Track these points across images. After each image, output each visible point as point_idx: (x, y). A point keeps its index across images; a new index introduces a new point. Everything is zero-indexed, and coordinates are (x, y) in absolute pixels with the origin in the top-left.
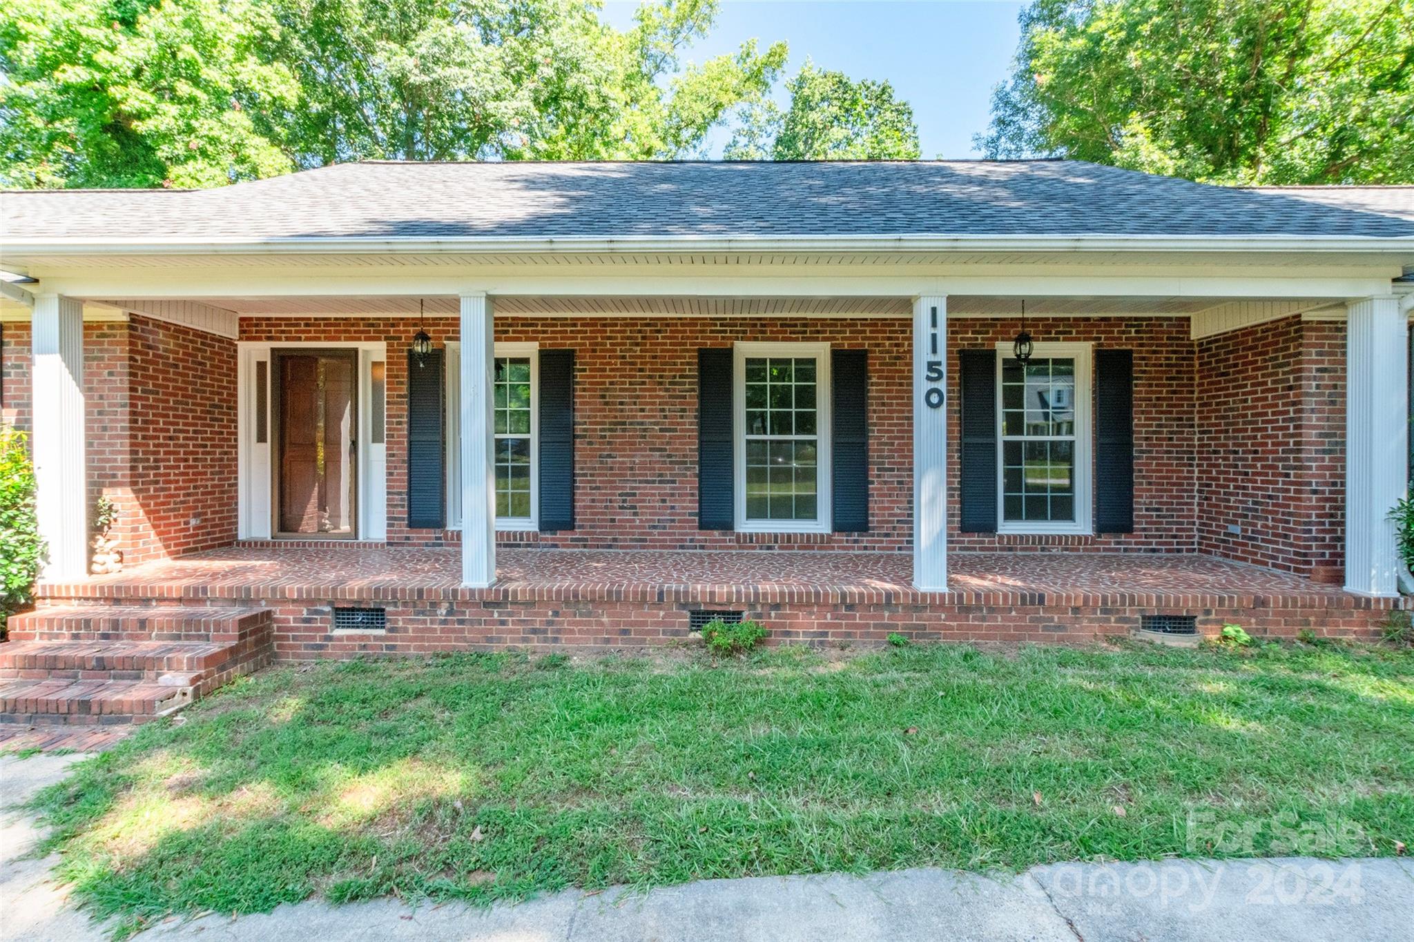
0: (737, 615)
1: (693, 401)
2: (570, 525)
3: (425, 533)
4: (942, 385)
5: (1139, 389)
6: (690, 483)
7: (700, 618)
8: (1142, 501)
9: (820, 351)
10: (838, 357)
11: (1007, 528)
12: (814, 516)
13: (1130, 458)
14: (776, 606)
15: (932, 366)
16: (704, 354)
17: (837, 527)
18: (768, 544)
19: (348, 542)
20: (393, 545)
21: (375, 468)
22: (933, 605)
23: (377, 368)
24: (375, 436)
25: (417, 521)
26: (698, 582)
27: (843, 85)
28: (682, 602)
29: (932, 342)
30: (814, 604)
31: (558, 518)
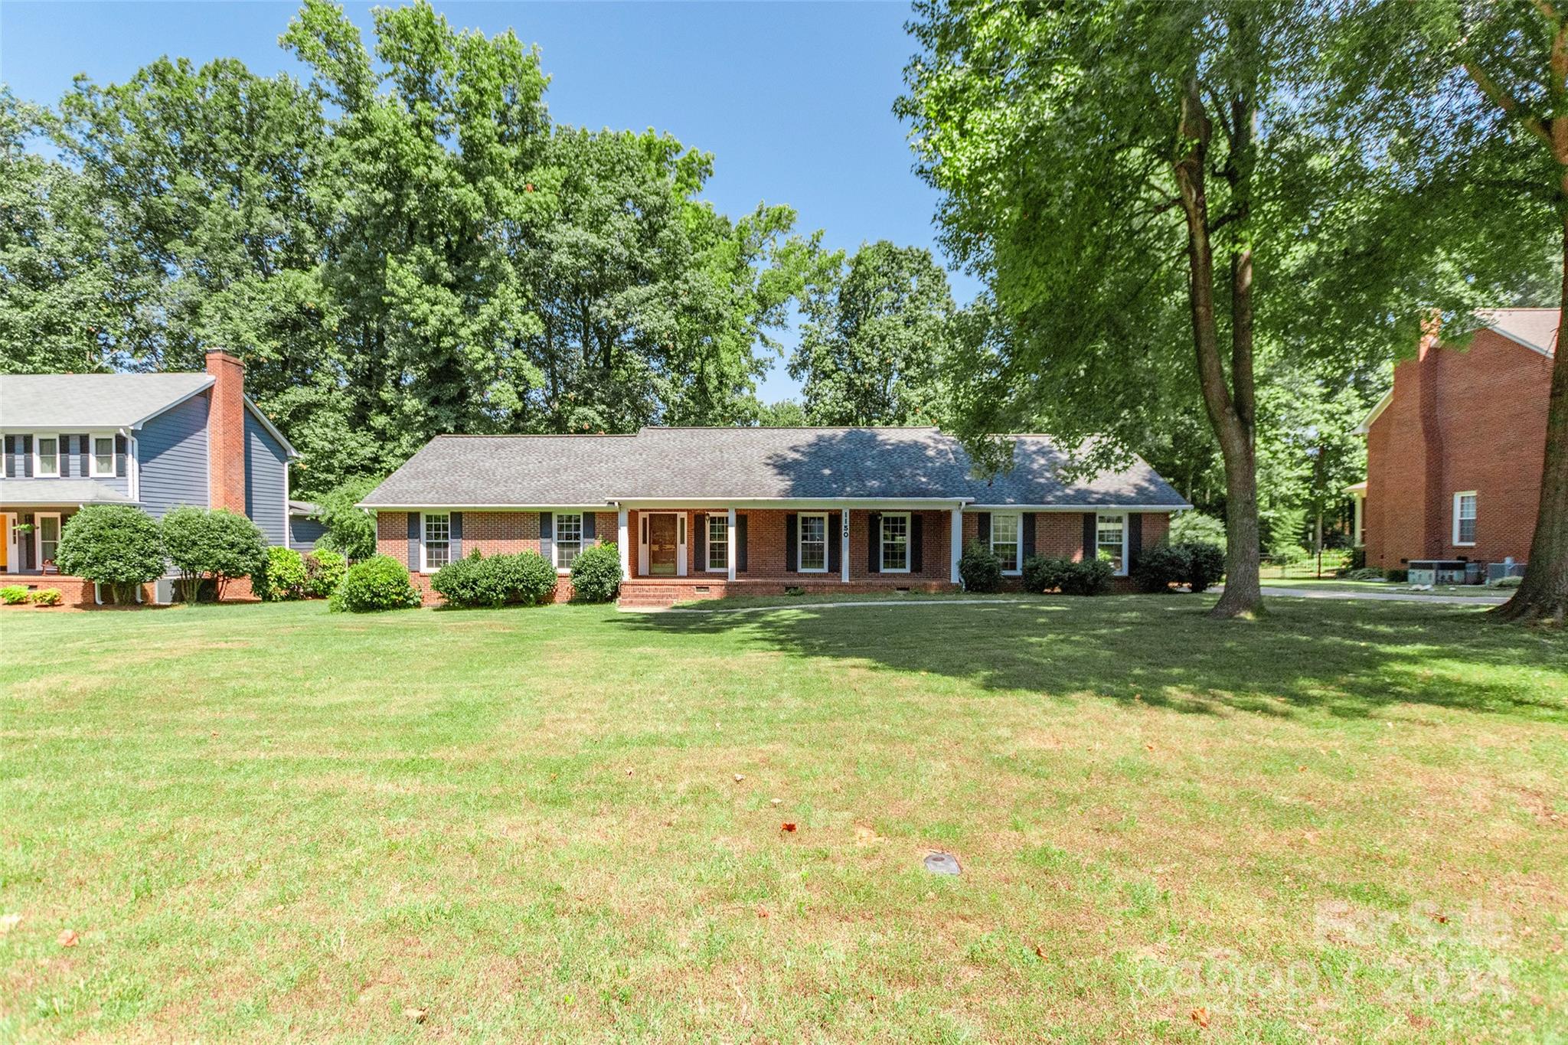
0: (797, 587)
1: (785, 527)
2: (746, 570)
3: (701, 572)
4: (848, 532)
5: (924, 527)
6: (784, 557)
7: (788, 588)
8: (925, 562)
9: (826, 515)
10: (830, 516)
11: (883, 570)
12: (822, 567)
13: (921, 548)
14: (807, 586)
15: (846, 526)
16: (788, 517)
17: (829, 570)
18: (807, 575)
19: (674, 575)
20: (689, 576)
21: (683, 552)
22: (846, 585)
23: (682, 520)
24: (682, 542)
25: (697, 568)
26: (787, 581)
27: (892, 256)
28: (784, 585)
29: (845, 521)
30: (816, 585)
31: (742, 568)
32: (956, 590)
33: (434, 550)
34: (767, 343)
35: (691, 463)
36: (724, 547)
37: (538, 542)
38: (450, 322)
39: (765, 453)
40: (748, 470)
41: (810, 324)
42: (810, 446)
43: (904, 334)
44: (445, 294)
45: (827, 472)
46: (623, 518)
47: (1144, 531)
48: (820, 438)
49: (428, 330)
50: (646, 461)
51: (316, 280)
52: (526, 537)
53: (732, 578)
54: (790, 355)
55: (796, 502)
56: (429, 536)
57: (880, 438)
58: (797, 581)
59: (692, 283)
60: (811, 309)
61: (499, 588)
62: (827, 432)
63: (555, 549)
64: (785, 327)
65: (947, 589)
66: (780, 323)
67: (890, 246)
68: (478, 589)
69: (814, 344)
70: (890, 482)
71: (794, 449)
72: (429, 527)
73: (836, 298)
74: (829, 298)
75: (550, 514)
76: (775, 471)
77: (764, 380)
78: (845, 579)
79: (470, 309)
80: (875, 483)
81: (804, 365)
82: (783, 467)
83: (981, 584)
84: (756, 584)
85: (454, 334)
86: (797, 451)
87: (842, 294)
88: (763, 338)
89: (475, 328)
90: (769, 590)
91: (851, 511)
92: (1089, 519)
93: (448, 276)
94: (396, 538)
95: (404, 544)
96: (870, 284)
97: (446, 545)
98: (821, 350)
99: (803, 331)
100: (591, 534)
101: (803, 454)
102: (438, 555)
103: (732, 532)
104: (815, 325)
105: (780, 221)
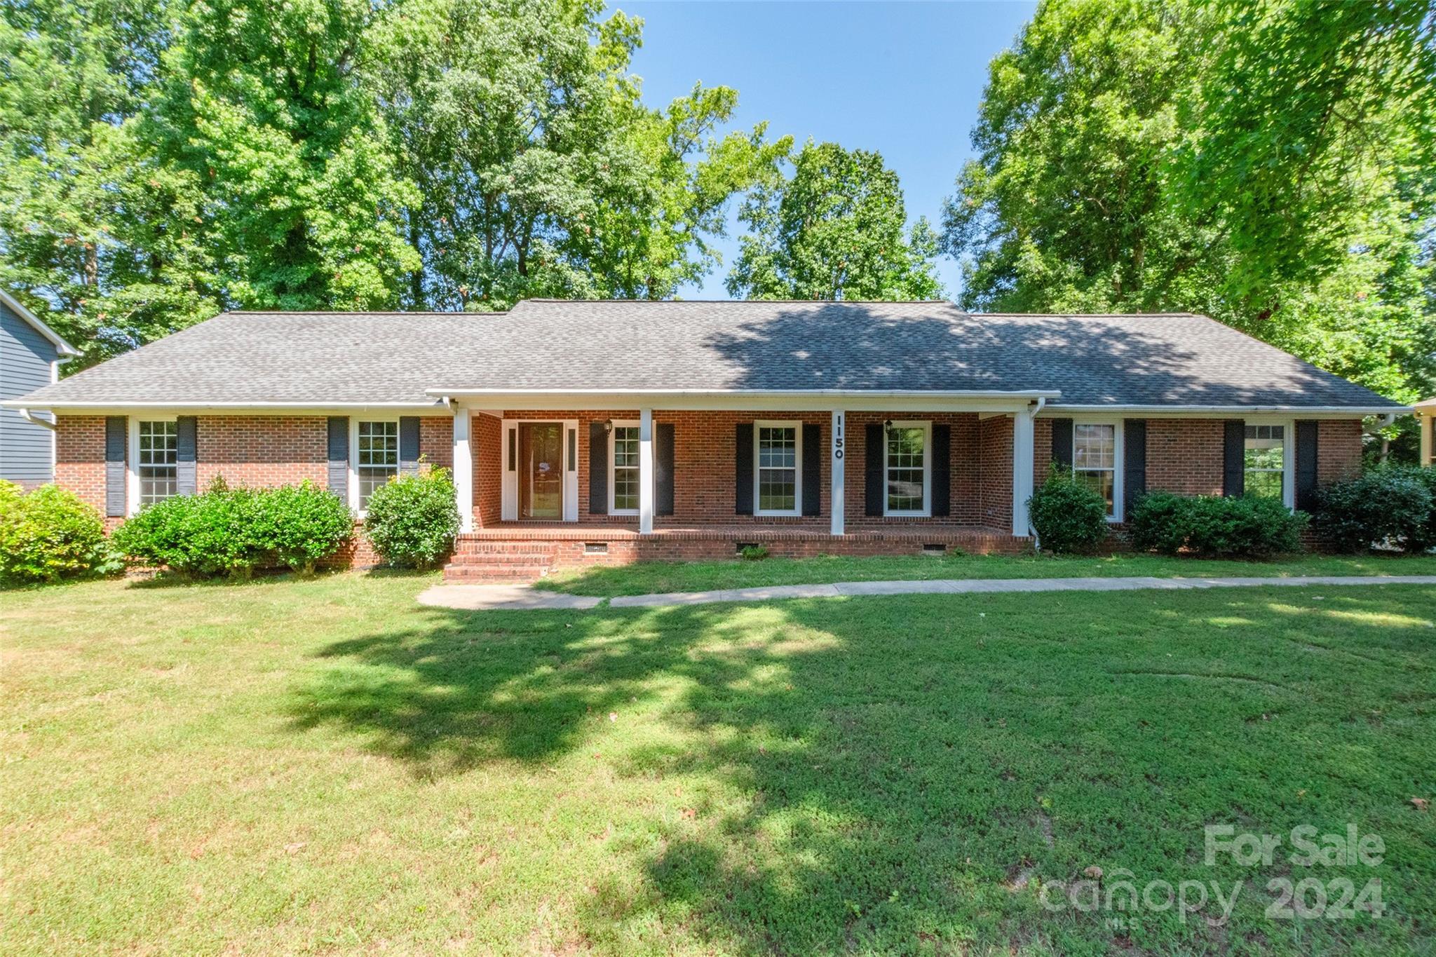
0: (756, 545)
1: (733, 449)
2: (671, 513)
3: (597, 516)
4: (842, 449)
5: (954, 444)
6: (732, 492)
7: (740, 546)
8: (955, 499)
9: (797, 425)
10: (806, 428)
11: (888, 513)
12: (793, 508)
13: (948, 479)
14: (773, 541)
15: (838, 441)
16: (739, 426)
17: (805, 513)
18: (770, 521)
19: (558, 522)
20: (581, 523)
21: (572, 484)
22: (838, 540)
23: (572, 432)
24: (572, 468)
25: (594, 510)
26: (740, 533)
27: (839, 156)
28: (733, 540)
29: (838, 431)
30: (788, 540)
31: (665, 509)
32: (1024, 548)
33: (154, 481)
34: (703, 247)
35: (587, 342)
36: (634, 475)
37: (325, 466)
38: (286, 177)
39: (701, 334)
40: (676, 351)
41: (751, 235)
42: (770, 323)
43: (860, 237)
44: (280, 139)
45: (803, 355)
46: (462, 425)
47: (1321, 450)
48: (784, 315)
49: (252, 188)
50: (514, 339)
51: (128, 133)
52: (304, 459)
53: (647, 529)
54: (729, 269)
55: (755, 397)
56: (145, 457)
57: (873, 314)
58: (758, 532)
59: (613, 154)
60: (751, 217)
61: (230, 547)
62: (796, 308)
63: (354, 480)
64: (724, 234)
65: (1011, 548)
66: (719, 229)
67: (838, 147)
68: (193, 549)
69: (754, 255)
70: (907, 368)
71: (747, 327)
72: (144, 443)
73: (779, 204)
74: (770, 204)
75: (345, 420)
76: (719, 354)
77: (701, 287)
78: (838, 528)
79: (314, 163)
80: (884, 371)
81: (743, 280)
82: (729, 348)
83: (1075, 540)
84: (687, 539)
85: (292, 194)
86: (752, 330)
87: (784, 202)
88: (699, 243)
89: (322, 186)
90: (707, 546)
91: (848, 414)
92: (1235, 431)
93: (286, 118)
94: (87, 460)
95: (98, 472)
96: (816, 185)
97: (173, 473)
98: (762, 260)
99: (742, 243)
100: (412, 453)
101: (761, 332)
102: (161, 489)
103: (646, 450)
104: (755, 236)
105: (719, 105)
